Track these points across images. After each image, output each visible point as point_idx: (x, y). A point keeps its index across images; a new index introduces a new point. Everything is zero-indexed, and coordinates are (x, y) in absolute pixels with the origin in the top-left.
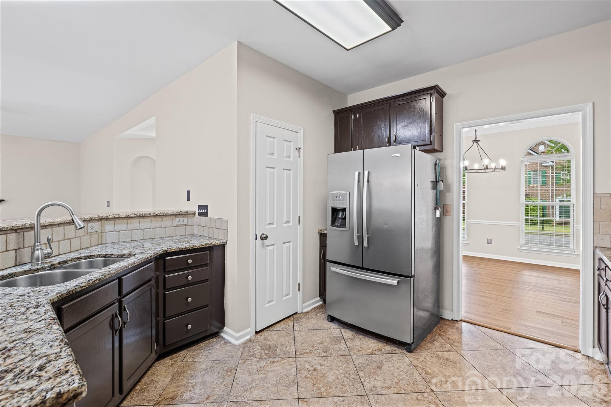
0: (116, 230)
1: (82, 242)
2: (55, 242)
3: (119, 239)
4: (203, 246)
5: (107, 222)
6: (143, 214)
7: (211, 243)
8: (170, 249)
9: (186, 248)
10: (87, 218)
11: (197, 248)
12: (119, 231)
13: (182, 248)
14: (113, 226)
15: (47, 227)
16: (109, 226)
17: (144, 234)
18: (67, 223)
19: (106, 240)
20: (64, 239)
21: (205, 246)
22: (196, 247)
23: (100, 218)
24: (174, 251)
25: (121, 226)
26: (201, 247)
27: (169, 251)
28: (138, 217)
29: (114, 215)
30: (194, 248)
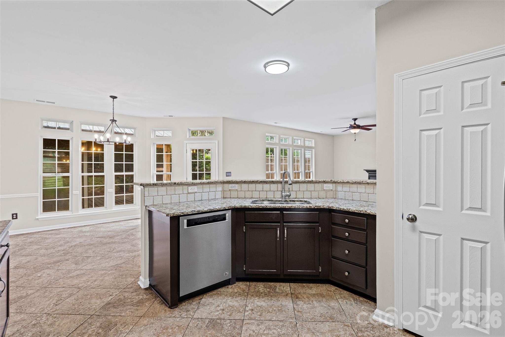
0: (343, 191)
1: (319, 194)
2: (301, 191)
3: (345, 197)
4: (357, 212)
5: (338, 185)
6: (358, 181)
7: (366, 211)
8: (333, 207)
9: (344, 209)
10: (321, 181)
11: (352, 212)
12: (345, 192)
13: (341, 209)
14: (341, 188)
15: (297, 183)
16: (339, 188)
17: (360, 197)
18: (306, 182)
19: (338, 196)
20: (307, 191)
21: (359, 212)
22: (352, 210)
23: (332, 182)
24: (335, 209)
25: (346, 188)
26: (356, 211)
27: (332, 208)
28: (354, 183)
29: (341, 181)
30: (350, 211)
